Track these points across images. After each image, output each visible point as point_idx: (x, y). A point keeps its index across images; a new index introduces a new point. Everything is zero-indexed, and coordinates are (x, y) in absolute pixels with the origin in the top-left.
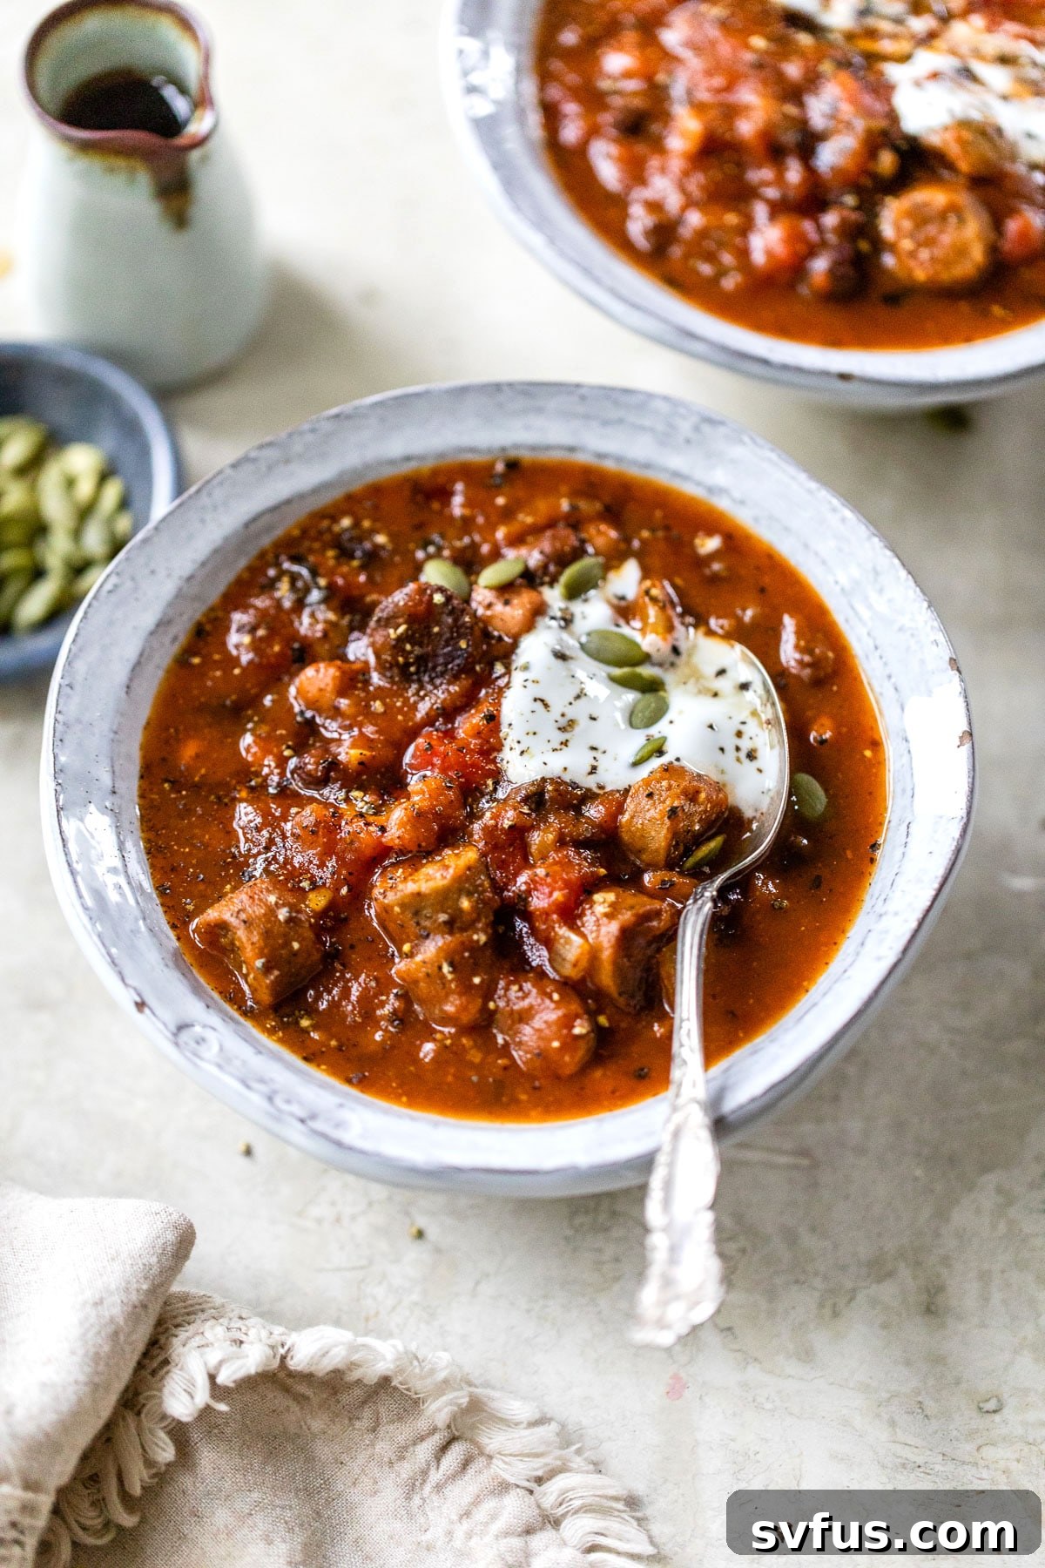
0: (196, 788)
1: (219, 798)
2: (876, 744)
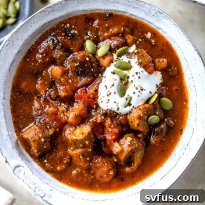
0: (25, 94)
1: (30, 99)
2: (186, 101)
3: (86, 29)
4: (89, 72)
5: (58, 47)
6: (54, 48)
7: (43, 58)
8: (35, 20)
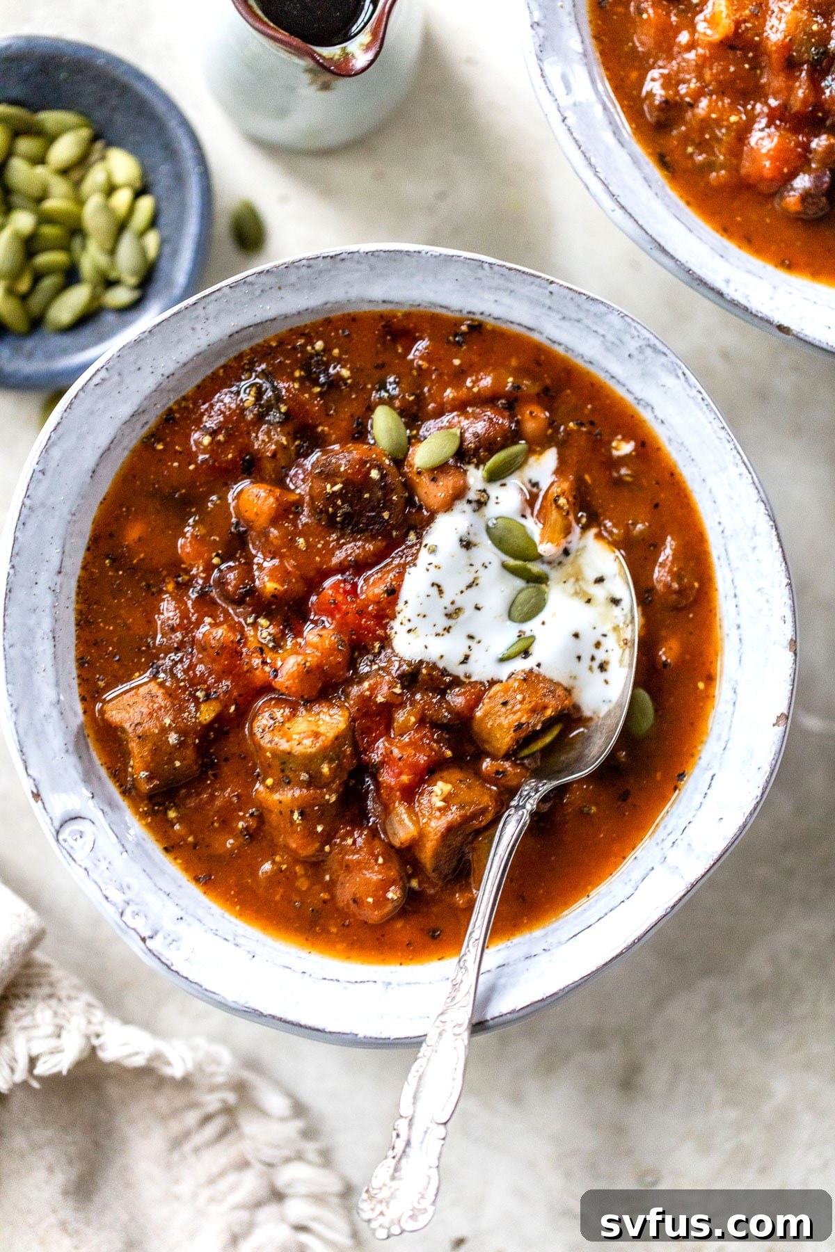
0: (133, 570)
1: (149, 586)
2: (710, 679)
3: (381, 366)
4: (372, 521)
5: (274, 416)
6: (260, 418)
7: (215, 448)
8: (212, 308)
